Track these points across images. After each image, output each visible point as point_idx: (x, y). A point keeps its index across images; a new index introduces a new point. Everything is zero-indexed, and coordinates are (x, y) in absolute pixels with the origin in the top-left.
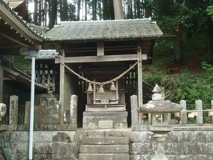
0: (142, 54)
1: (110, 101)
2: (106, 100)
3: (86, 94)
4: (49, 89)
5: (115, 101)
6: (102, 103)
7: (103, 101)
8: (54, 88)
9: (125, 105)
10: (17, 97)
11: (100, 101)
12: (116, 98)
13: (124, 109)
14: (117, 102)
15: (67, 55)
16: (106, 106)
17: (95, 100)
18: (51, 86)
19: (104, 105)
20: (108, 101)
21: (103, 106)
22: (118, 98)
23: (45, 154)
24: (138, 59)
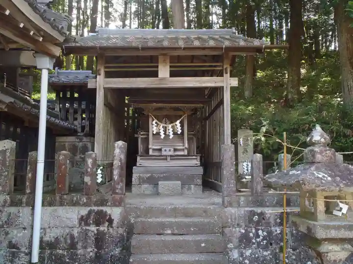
0: (230, 77)
1: (175, 150)
2: (169, 149)
3: (137, 138)
4: (79, 130)
5: (183, 150)
6: (164, 153)
7: (165, 150)
8: (87, 129)
9: (199, 157)
10: (14, 144)
11: (160, 150)
12: (184, 146)
13: (197, 163)
14: (186, 153)
15: (108, 75)
16: (169, 158)
17: (151, 148)
18: (83, 125)
19: (166, 156)
20: (173, 150)
21: (165, 158)
22: (186, 145)
23: (65, 250)
24: (224, 85)
